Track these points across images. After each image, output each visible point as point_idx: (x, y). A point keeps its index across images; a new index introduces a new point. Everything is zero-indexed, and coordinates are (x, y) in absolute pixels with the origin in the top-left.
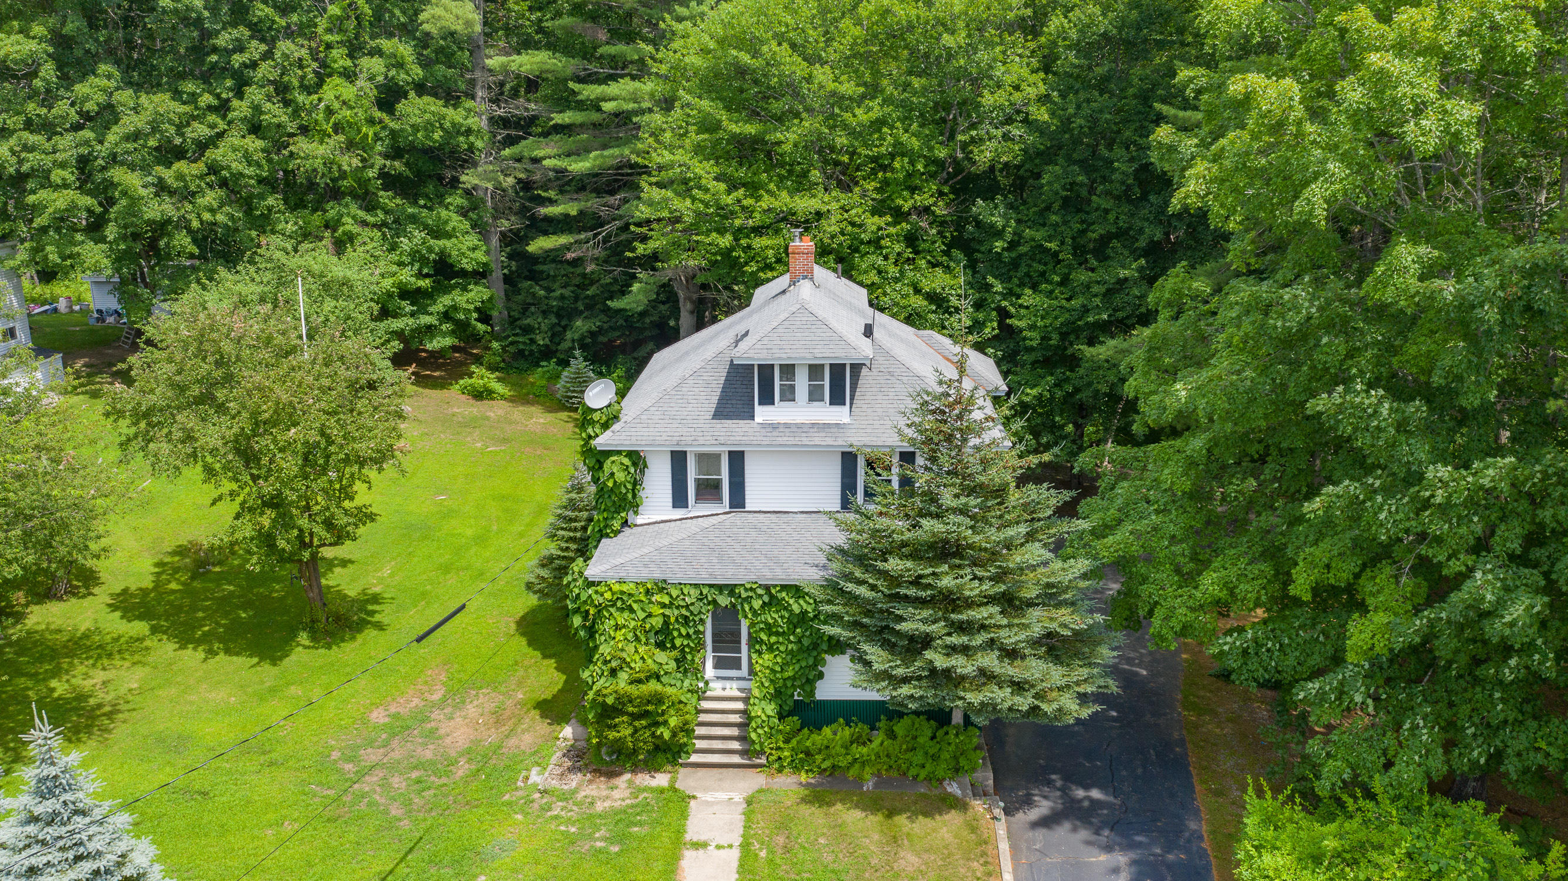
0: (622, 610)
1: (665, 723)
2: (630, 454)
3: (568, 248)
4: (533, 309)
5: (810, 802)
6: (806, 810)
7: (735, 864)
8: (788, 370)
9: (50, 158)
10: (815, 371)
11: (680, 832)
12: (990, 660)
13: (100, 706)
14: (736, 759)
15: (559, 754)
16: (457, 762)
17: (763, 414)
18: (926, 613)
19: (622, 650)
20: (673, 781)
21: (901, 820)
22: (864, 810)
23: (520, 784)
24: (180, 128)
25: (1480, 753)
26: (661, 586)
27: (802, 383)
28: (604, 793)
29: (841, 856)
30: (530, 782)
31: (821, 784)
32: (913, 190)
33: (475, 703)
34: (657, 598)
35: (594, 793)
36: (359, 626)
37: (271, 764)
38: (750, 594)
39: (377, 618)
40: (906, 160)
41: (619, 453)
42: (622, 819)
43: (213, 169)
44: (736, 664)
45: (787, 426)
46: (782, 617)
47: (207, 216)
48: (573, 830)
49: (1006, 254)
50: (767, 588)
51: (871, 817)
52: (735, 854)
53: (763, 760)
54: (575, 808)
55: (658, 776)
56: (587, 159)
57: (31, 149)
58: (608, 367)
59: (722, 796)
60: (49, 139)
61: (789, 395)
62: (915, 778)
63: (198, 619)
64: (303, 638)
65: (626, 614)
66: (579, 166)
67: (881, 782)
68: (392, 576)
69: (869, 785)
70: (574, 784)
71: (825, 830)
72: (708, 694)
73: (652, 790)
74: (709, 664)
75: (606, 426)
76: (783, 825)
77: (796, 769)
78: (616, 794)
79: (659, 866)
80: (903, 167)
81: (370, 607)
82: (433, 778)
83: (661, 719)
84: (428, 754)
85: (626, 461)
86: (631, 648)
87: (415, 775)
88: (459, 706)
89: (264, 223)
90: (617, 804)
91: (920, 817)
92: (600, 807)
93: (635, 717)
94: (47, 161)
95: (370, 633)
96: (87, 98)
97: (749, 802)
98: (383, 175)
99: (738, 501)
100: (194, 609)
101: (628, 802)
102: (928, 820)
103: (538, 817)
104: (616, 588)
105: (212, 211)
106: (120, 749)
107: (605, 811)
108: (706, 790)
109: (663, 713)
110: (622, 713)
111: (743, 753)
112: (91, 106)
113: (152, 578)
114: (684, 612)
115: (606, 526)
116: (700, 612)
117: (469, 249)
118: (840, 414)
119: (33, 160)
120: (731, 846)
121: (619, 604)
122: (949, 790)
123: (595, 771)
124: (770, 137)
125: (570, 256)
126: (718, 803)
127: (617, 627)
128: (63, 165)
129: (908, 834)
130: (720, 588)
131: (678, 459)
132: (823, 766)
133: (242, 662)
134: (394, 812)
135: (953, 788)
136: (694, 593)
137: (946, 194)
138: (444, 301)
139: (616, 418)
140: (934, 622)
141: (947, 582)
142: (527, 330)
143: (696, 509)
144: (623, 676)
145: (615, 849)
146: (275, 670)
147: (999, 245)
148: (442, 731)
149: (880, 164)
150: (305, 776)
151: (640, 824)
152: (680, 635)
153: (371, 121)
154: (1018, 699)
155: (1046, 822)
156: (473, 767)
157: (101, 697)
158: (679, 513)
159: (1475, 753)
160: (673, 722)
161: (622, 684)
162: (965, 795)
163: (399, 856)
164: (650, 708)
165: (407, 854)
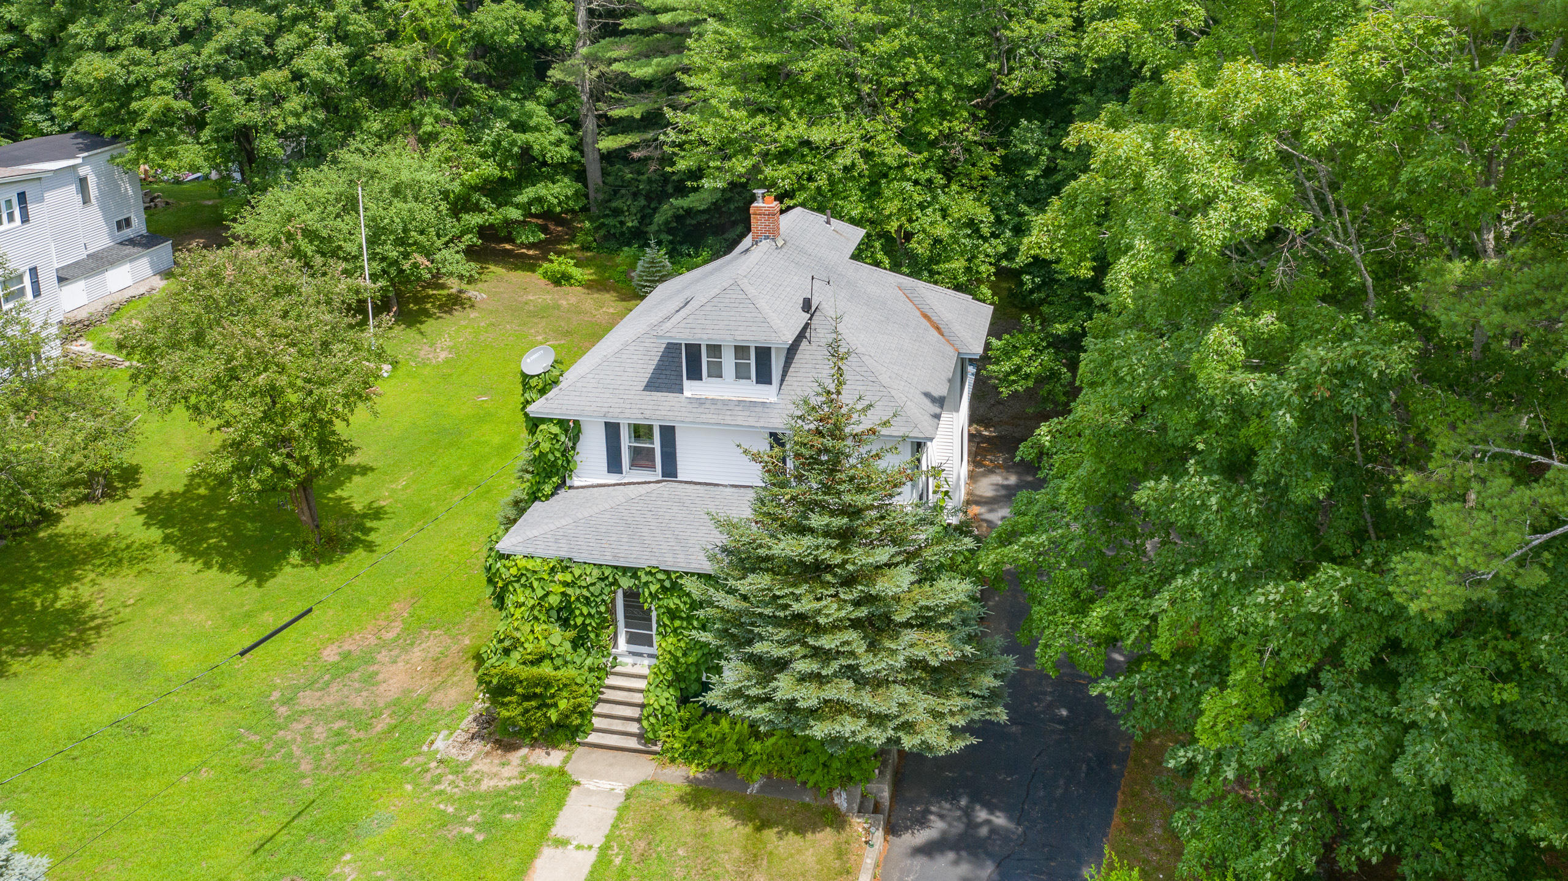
0: (524, 586)
1: (555, 705)
2: (562, 423)
3: (634, 147)
4: (623, 191)
5: (688, 803)
6: (682, 812)
7: (586, 870)
8: (715, 350)
9: (153, 70)
10: (741, 351)
11: (548, 826)
12: (843, 690)
13: (93, 618)
14: (633, 743)
15: (471, 718)
16: (381, 714)
17: (691, 389)
18: (784, 633)
19: (517, 629)
20: (566, 761)
21: (770, 834)
22: (736, 818)
23: (425, 748)
24: (270, 41)
25: (1371, 851)
26: (565, 565)
27: (728, 361)
28: (494, 770)
29: (693, 873)
30: (434, 747)
31: (706, 781)
32: (944, 115)
33: (424, 646)
34: (559, 576)
35: (485, 769)
36: (349, 546)
37: (215, 701)
38: (650, 579)
39: (372, 537)
40: (932, 88)
41: (551, 420)
42: (501, 800)
43: (297, 76)
44: (648, 641)
45: (714, 402)
46: (685, 603)
47: (291, 121)
48: (450, 810)
49: (1042, 180)
50: (667, 573)
51: (740, 828)
52: (591, 857)
53: (657, 748)
54: (462, 784)
55: (554, 753)
56: (648, 65)
57: (137, 63)
58: (696, 249)
59: (605, 785)
60: (154, 54)
61: (716, 372)
62: (804, 783)
63: (208, 529)
64: (295, 556)
65: (528, 592)
66: (643, 71)
67: (771, 784)
68: (405, 488)
69: (754, 788)
70: (470, 755)
71: (689, 839)
72: (618, 669)
73: (540, 769)
74: (622, 639)
75: (542, 392)
76: (648, 829)
77: (688, 761)
78: (507, 772)
79: (512, 863)
80: (927, 97)
81: (369, 524)
82: (353, 732)
83: (549, 701)
84: (359, 702)
85: (556, 430)
86: (527, 628)
87: (337, 725)
88: (405, 650)
89: (351, 124)
90: (501, 784)
91: (791, 833)
92: (486, 785)
93: (526, 698)
94: (151, 73)
95: (360, 553)
96: (187, 15)
97: (628, 797)
98: (467, 73)
99: (670, 470)
100: (209, 518)
101: (514, 782)
102: (797, 838)
103: (425, 790)
104: (522, 563)
105: (297, 115)
106: (92, 672)
107: (487, 792)
108: (592, 776)
109: (553, 696)
110: (512, 692)
111: (640, 737)
112: (189, 23)
113: (185, 481)
114: (585, 593)
115: (539, 490)
116: (601, 593)
117: (551, 143)
118: (767, 394)
119: (139, 71)
120: (590, 847)
121: (523, 580)
122: (836, 801)
123: (496, 742)
124: (794, 68)
125: (636, 155)
126: (598, 793)
127: (519, 605)
128: (164, 76)
129: (771, 853)
130: (625, 570)
131: (612, 430)
132: (713, 761)
133: (234, 577)
134: (304, 767)
135: (841, 800)
136: (596, 573)
137: (981, 120)
138: (528, 194)
139: (555, 383)
140: (791, 644)
141: (805, 606)
142: (617, 212)
143: (631, 475)
144: (516, 655)
145: (480, 838)
146: (257, 592)
147: (1031, 174)
148: (381, 677)
149: (906, 91)
150: (238, 717)
151: (515, 810)
152: (582, 614)
153: (453, 27)
154: (873, 732)
155: (928, 850)
156: (394, 722)
157: (96, 608)
158: (614, 479)
159: (1366, 851)
160: (563, 704)
161: (513, 664)
162: (849, 809)
163: (286, 820)
164: (538, 691)
165: (294, 818)
